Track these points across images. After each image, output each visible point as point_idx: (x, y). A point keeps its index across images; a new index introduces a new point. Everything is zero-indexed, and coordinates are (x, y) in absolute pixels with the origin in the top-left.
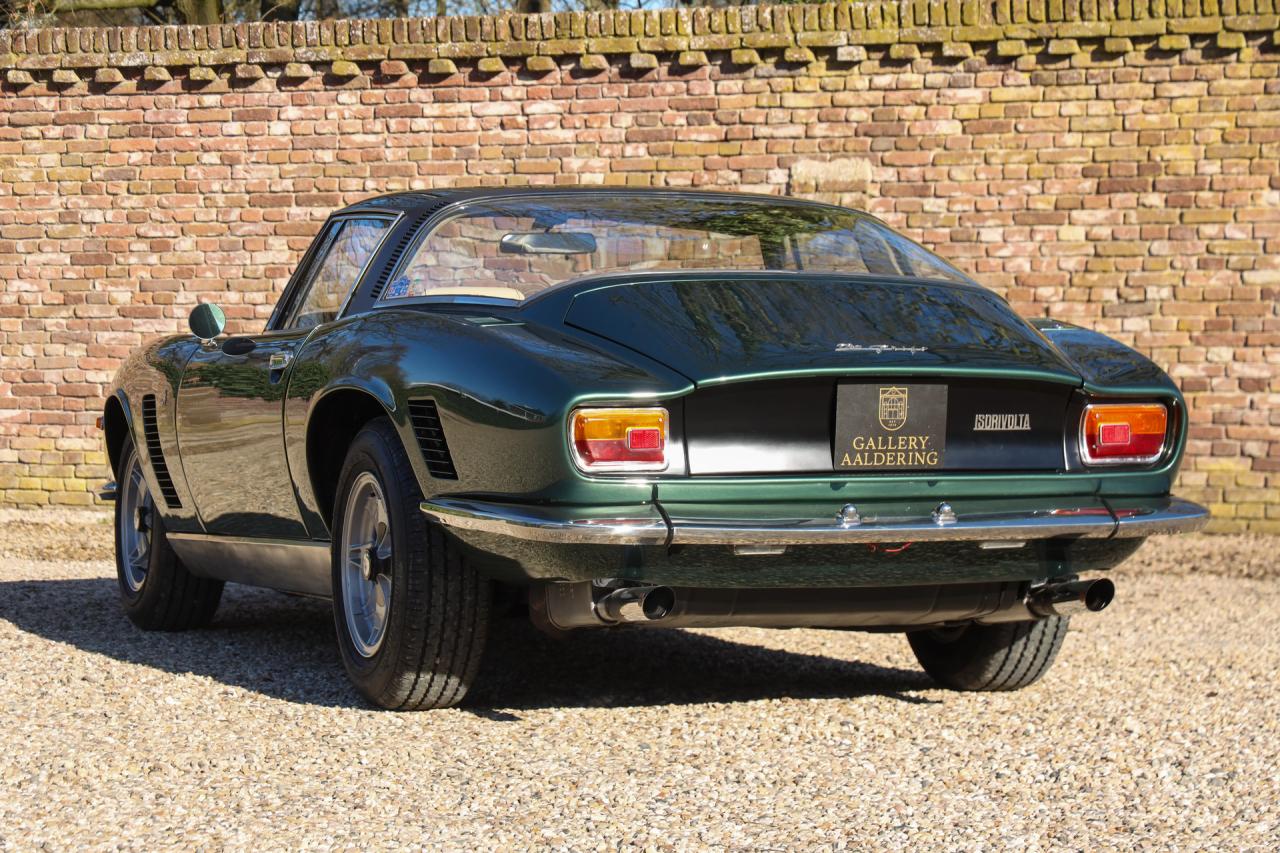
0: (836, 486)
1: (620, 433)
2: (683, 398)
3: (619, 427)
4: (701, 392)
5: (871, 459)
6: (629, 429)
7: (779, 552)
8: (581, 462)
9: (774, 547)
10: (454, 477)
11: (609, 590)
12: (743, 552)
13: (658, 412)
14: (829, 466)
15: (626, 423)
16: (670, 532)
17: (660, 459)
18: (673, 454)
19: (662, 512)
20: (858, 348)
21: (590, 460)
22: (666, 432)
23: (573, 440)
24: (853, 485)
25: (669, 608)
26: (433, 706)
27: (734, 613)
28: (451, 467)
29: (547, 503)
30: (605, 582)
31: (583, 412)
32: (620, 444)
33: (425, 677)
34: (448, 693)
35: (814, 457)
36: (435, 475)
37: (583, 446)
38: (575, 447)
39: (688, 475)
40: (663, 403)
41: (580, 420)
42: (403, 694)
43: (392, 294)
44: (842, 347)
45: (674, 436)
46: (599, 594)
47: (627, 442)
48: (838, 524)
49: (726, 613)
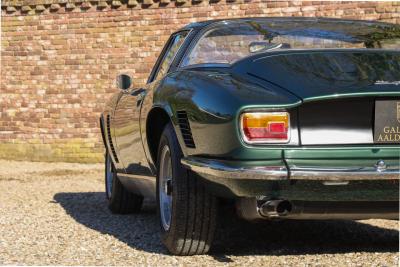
0: (375, 151)
1: (265, 125)
2: (297, 107)
3: (264, 122)
4: (305, 105)
5: (393, 138)
6: (269, 123)
7: (345, 183)
8: (246, 139)
9: (344, 181)
10: (194, 147)
11: (264, 202)
12: (327, 184)
13: (284, 114)
14: (372, 142)
15: (269, 119)
16: (289, 173)
17: (286, 137)
18: (293, 135)
19: (286, 164)
20: (387, 83)
21: (250, 138)
22: (289, 124)
23: (242, 127)
24: (383, 151)
25: (289, 210)
26: (195, 254)
27: (328, 213)
28: (193, 143)
29: (231, 159)
30: (262, 198)
31: (247, 114)
32: (265, 130)
33: (188, 241)
34: (201, 248)
35: (364, 136)
36: (188, 146)
37: (247, 131)
38: (243, 132)
39: (300, 145)
40: (288, 110)
41: (245, 119)
42: (179, 248)
43: (184, 65)
44: (378, 83)
45: (293, 125)
46: (260, 203)
47: (268, 129)
48: (375, 170)
49: (323, 213)
